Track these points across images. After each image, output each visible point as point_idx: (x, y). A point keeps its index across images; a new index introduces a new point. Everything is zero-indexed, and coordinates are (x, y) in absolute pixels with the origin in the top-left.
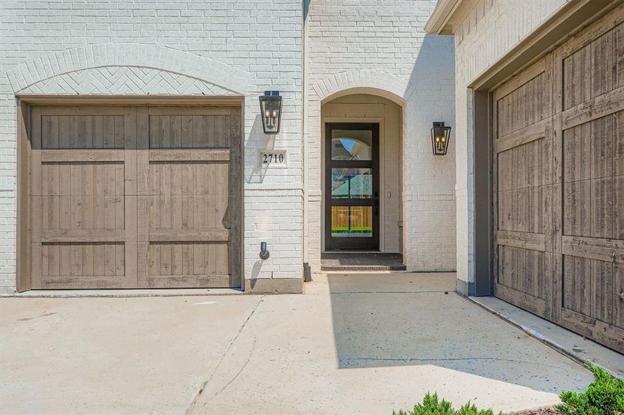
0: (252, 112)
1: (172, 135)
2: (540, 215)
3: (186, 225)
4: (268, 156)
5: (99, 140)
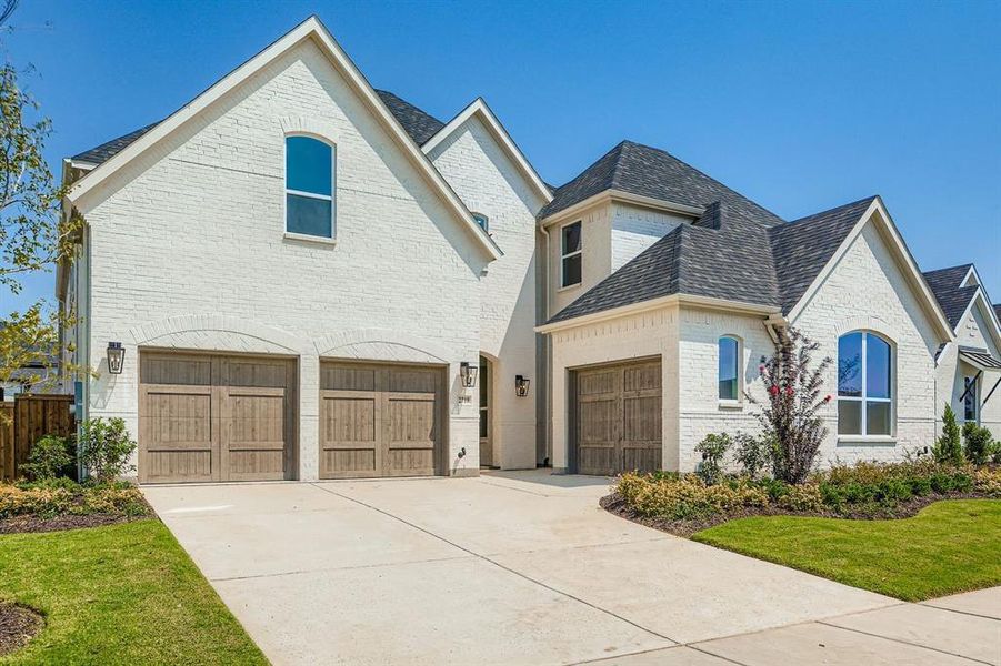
0: (454, 372)
1: (403, 382)
2: (611, 432)
3: (409, 438)
4: (461, 399)
5: (358, 386)
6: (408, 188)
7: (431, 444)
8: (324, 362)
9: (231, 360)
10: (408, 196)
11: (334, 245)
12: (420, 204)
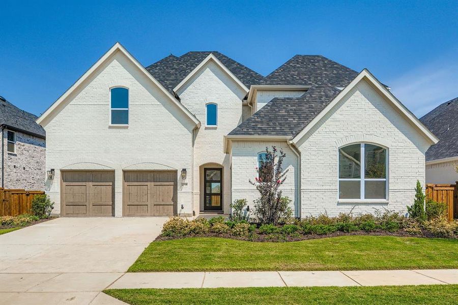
0: (179, 174)
1: (159, 179)
3: (163, 201)
4: (183, 184)
5: (141, 180)
6: (159, 100)
7: (172, 203)
8: (124, 172)
9: (93, 173)
10: (159, 103)
11: (128, 127)
12: (164, 106)
